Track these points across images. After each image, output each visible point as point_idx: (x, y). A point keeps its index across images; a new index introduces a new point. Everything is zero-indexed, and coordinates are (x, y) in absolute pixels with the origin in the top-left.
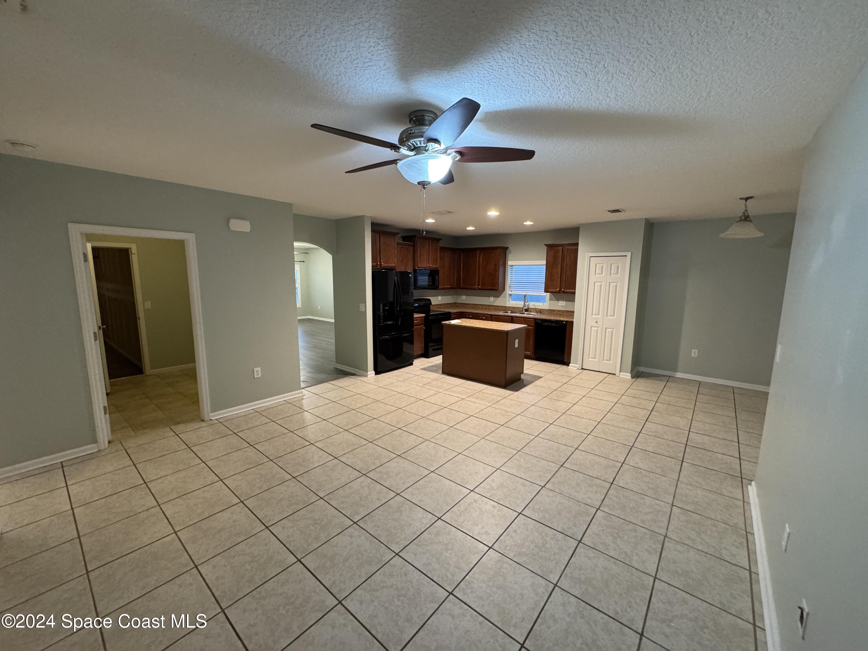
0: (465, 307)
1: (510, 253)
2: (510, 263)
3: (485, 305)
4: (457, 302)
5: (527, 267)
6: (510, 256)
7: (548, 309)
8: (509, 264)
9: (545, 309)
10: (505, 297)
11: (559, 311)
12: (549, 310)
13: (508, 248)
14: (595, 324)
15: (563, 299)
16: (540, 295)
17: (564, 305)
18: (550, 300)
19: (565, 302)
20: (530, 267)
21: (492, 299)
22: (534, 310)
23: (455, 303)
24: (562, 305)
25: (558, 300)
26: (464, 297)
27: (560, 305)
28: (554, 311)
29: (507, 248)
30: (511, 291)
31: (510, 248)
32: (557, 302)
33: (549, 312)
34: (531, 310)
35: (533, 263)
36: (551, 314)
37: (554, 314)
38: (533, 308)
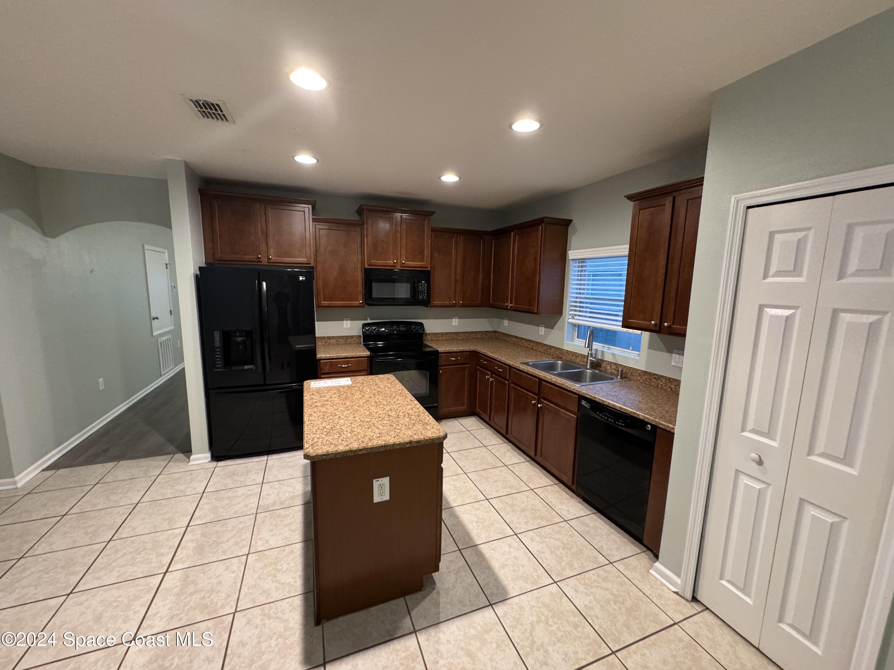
0: (505, 341)
1: (575, 231)
2: (572, 254)
3: (532, 341)
4: (498, 330)
6: (574, 240)
7: (643, 369)
8: (570, 258)
9: (637, 370)
10: (562, 329)
11: (669, 380)
12: (645, 373)
13: (570, 221)
15: (680, 351)
18: (650, 347)
21: (542, 330)
22: (613, 367)
23: (495, 332)
25: (671, 350)
26: (506, 323)
27: (673, 363)
28: (658, 377)
29: (567, 223)
30: (573, 318)
31: (575, 221)
32: (669, 354)
33: (646, 379)
34: (607, 367)
35: (609, 251)
36: (651, 385)
37: (657, 387)
38: (611, 363)
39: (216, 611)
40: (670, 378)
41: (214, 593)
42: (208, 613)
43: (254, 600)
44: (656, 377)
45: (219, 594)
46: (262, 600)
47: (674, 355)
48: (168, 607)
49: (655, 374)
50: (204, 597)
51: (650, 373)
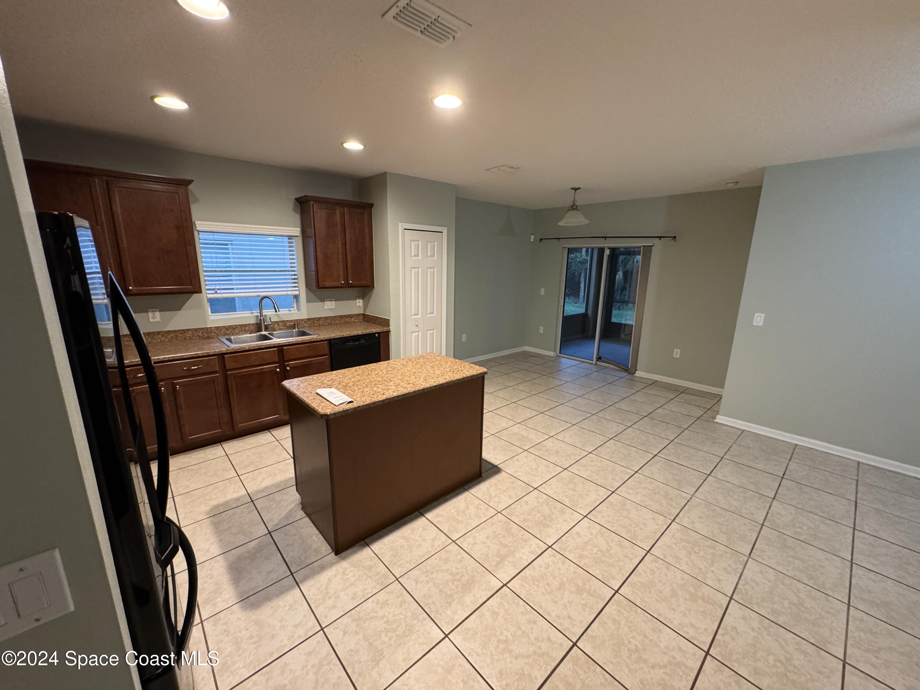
2: (199, 225)
5: (247, 238)
7: (306, 318)
8: (198, 228)
9: (302, 320)
11: (326, 318)
12: (309, 319)
14: (416, 329)
15: (331, 298)
16: (287, 295)
17: (334, 307)
18: (308, 301)
19: (334, 302)
20: (253, 238)
21: (155, 316)
22: (281, 324)
24: (330, 307)
25: (323, 300)
27: (326, 308)
28: (319, 319)
30: (215, 292)
32: (321, 303)
33: (311, 324)
34: (274, 326)
35: (248, 229)
36: (315, 326)
37: (319, 325)
38: (278, 322)
39: (505, 522)
40: (326, 317)
41: (497, 533)
42: (509, 524)
43: (487, 509)
44: (317, 319)
45: (495, 530)
46: (483, 506)
47: (325, 302)
48: (523, 551)
49: (316, 318)
50: (503, 537)
51: (313, 318)
